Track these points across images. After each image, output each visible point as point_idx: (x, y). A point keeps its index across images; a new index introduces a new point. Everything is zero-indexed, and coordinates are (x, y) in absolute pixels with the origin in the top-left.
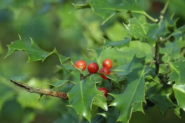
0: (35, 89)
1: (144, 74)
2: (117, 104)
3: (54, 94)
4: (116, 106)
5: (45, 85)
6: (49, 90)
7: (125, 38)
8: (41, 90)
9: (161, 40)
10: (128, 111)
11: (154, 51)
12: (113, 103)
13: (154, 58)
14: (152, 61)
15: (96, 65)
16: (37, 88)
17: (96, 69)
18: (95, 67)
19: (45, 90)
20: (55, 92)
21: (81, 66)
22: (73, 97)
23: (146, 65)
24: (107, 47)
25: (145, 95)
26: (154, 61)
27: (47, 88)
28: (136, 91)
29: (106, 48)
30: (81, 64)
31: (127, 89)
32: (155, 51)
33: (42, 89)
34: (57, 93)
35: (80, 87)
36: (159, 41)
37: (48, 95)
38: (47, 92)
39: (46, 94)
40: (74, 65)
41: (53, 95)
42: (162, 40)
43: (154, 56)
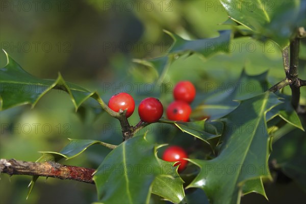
0: (19, 167)
1: (265, 112)
2: (206, 183)
3: (65, 173)
4: (203, 187)
5: (42, 154)
6: (50, 167)
7: (221, 32)
8: (34, 168)
9: (302, 34)
10: (230, 199)
11: (286, 57)
12: (197, 181)
13: (287, 73)
14: (284, 80)
15: (156, 104)
16: (24, 162)
17: (156, 112)
18: (155, 109)
19: (42, 166)
20: (66, 169)
21: (123, 108)
22: (107, 181)
23: (270, 90)
24: (180, 55)
25: (268, 156)
26: (287, 81)
27: (48, 161)
28: (248, 153)
29: (177, 58)
30: (123, 104)
31: (227, 146)
32: (289, 58)
33: (35, 165)
34: (71, 171)
35: (121, 157)
36: (298, 36)
37: (49, 176)
38: (48, 171)
39: (45, 176)
40: (107, 107)
41: (62, 175)
42: (304, 34)
43: (287, 68)
